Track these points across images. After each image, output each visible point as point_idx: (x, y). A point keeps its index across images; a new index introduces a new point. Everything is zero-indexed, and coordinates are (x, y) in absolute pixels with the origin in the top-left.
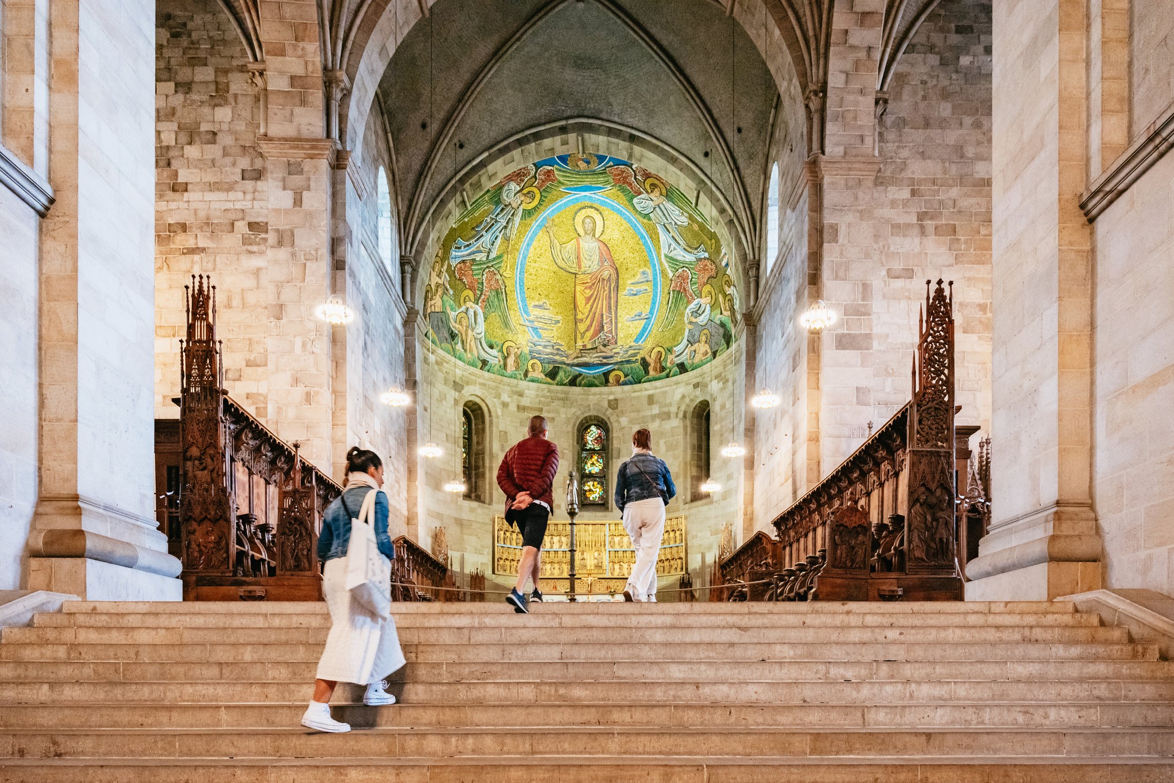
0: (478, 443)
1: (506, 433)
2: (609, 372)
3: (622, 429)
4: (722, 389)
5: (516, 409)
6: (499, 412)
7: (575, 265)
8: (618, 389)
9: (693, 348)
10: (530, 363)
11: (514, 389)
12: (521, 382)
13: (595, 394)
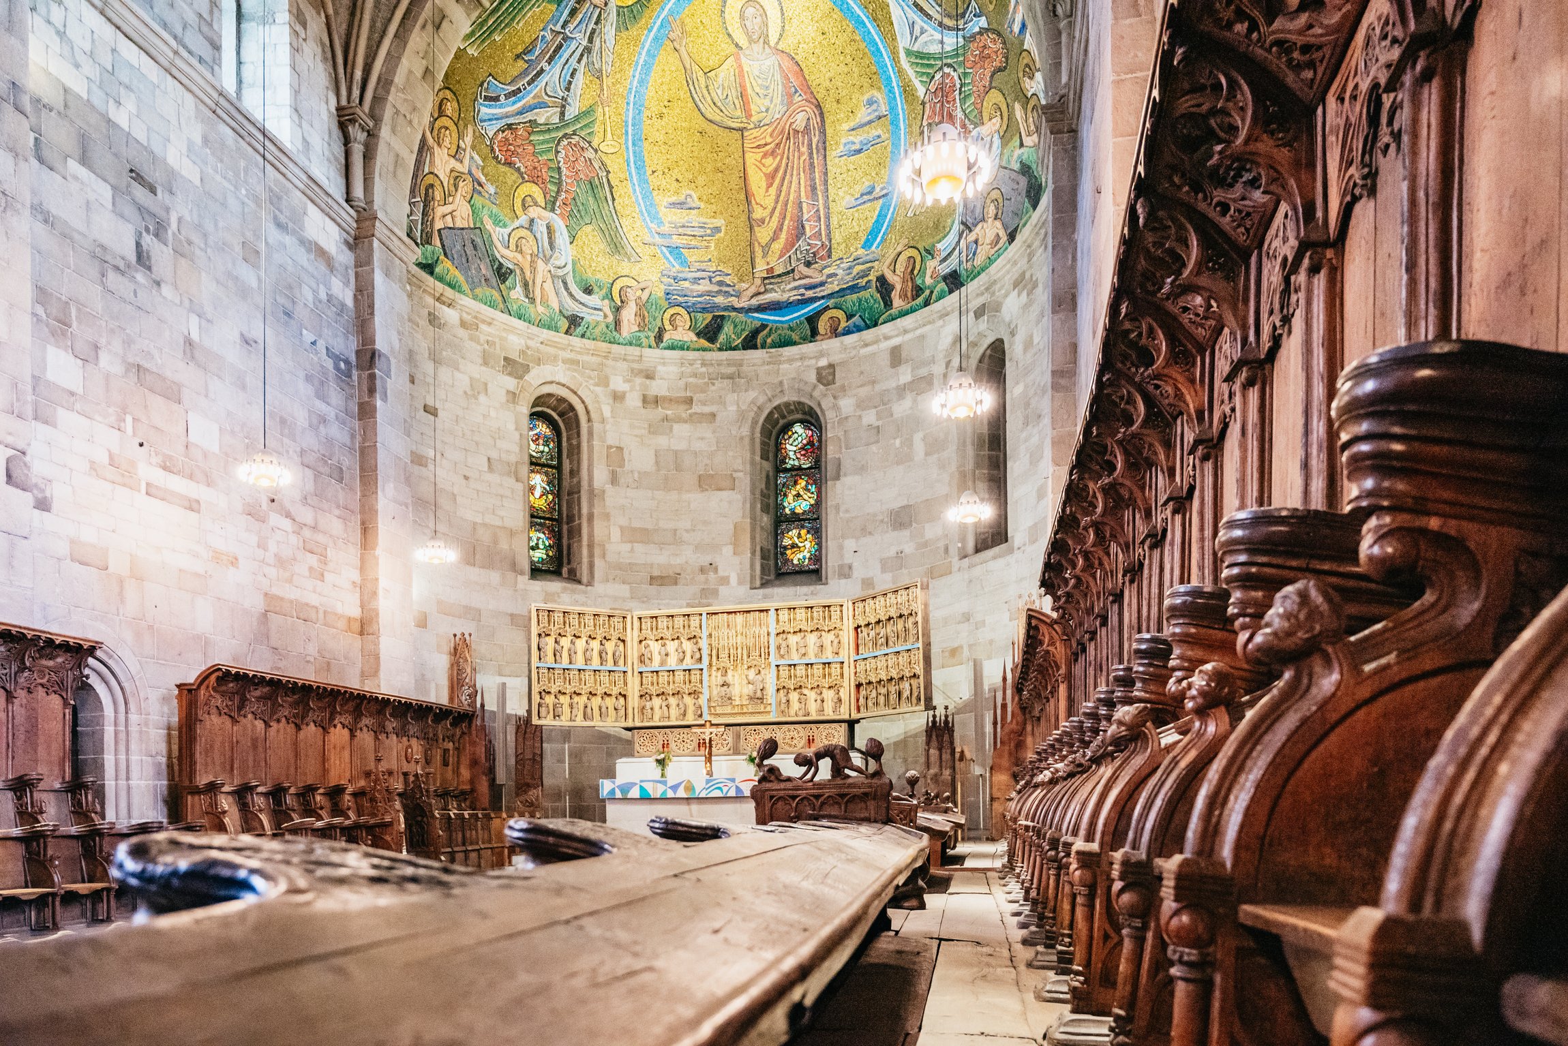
0: (572, 472)
1: (620, 449)
2: (819, 314)
3: (843, 420)
4: (1026, 307)
5: (640, 404)
6: (607, 410)
7: (738, 113)
8: (835, 343)
9: (972, 237)
10: (667, 316)
11: (635, 366)
12: (647, 351)
13: (791, 360)
